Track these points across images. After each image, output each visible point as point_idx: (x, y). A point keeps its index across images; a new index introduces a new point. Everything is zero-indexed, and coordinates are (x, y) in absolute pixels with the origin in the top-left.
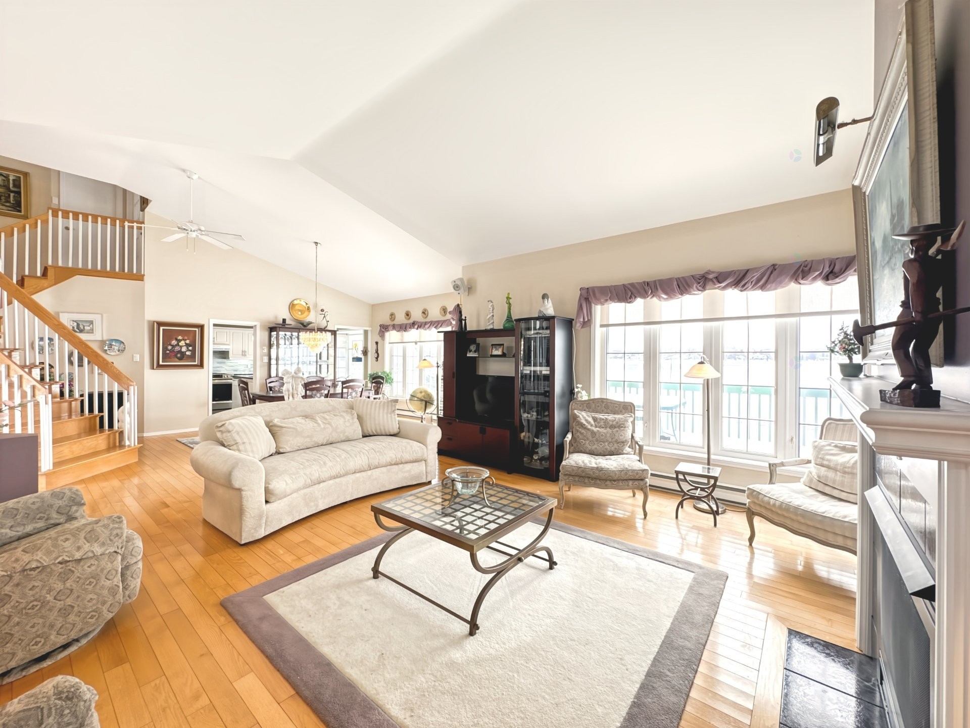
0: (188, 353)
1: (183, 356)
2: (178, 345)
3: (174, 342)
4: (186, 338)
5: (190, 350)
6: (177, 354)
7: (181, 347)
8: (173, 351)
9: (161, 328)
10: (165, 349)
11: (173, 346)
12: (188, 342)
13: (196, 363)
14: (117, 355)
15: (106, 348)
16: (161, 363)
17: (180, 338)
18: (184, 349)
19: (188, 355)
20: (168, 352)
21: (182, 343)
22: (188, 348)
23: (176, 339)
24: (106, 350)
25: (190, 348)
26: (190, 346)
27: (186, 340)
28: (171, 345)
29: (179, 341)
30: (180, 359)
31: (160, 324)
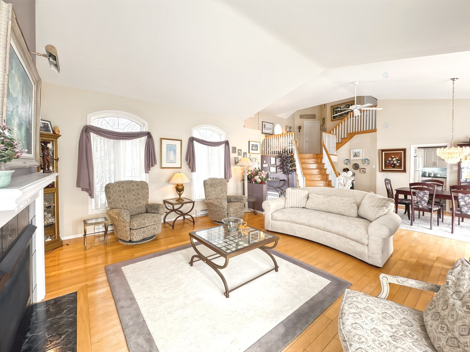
0: (398, 164)
1: (395, 166)
2: (392, 160)
3: (390, 159)
4: (396, 156)
5: (398, 163)
6: (392, 165)
7: (394, 161)
8: (390, 163)
9: (384, 153)
10: (385, 162)
11: (390, 161)
12: (397, 158)
13: (402, 170)
14: (367, 165)
15: (364, 162)
16: (384, 169)
17: (393, 156)
18: (395, 162)
19: (398, 165)
20: (387, 164)
21: (394, 159)
22: (397, 162)
23: (391, 157)
24: (363, 163)
25: (399, 162)
26: (399, 160)
27: (396, 157)
28: (389, 160)
29: (393, 158)
30: (394, 167)
31: (383, 151)
